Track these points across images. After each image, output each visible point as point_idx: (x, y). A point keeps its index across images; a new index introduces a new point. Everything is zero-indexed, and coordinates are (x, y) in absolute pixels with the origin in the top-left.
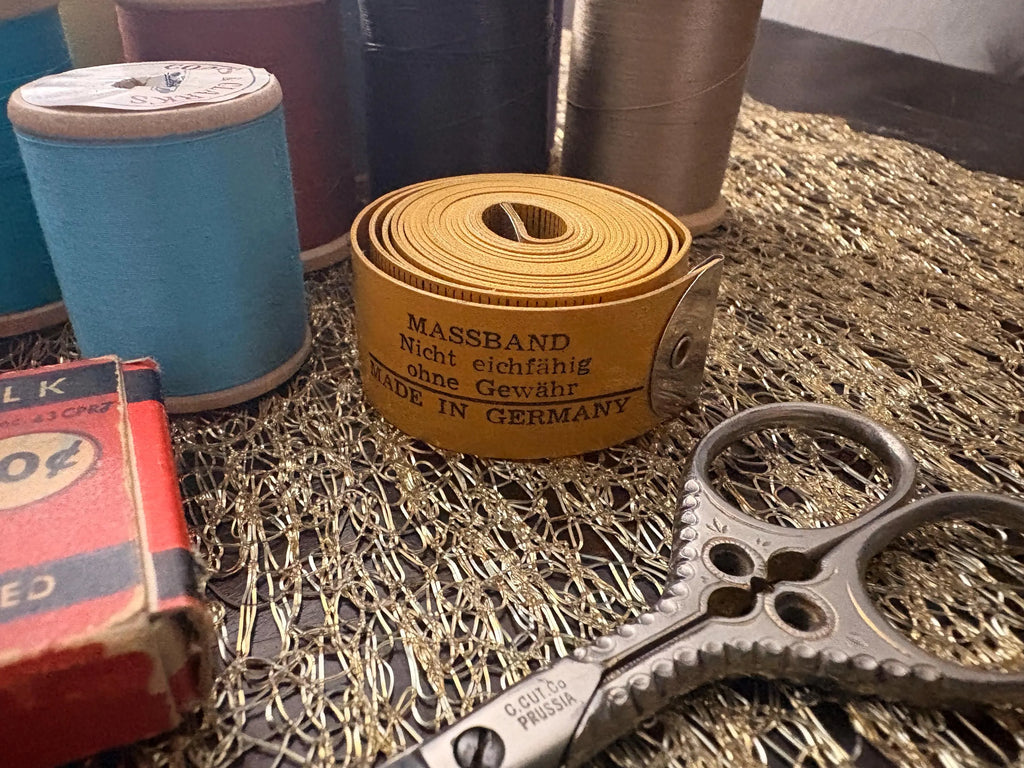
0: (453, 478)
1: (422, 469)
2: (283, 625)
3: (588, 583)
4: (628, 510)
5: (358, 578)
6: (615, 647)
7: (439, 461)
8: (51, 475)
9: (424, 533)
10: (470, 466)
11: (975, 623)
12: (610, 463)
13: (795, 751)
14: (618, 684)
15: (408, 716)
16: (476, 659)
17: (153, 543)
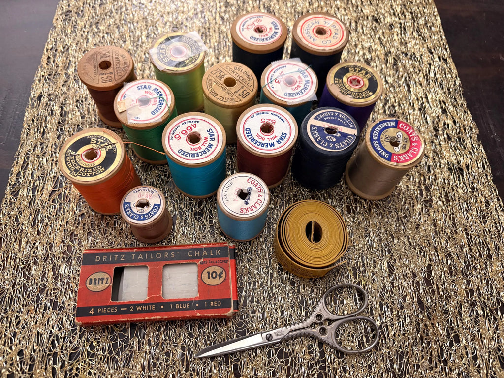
0: (283, 276)
1: (278, 272)
2: (248, 302)
3: (297, 310)
4: (311, 296)
5: (261, 295)
6: (293, 327)
7: (282, 271)
8: (219, 279)
9: (274, 289)
10: (287, 275)
11: (353, 338)
12: (314, 282)
13: (312, 347)
14: (290, 334)
15: (262, 324)
16: (274, 318)
17: (233, 298)
